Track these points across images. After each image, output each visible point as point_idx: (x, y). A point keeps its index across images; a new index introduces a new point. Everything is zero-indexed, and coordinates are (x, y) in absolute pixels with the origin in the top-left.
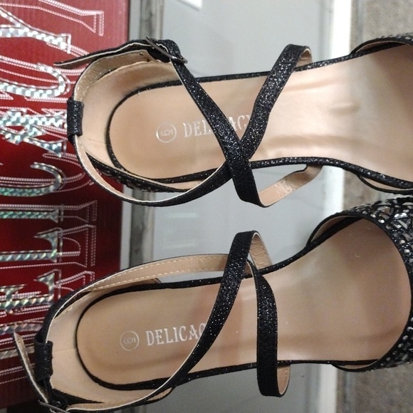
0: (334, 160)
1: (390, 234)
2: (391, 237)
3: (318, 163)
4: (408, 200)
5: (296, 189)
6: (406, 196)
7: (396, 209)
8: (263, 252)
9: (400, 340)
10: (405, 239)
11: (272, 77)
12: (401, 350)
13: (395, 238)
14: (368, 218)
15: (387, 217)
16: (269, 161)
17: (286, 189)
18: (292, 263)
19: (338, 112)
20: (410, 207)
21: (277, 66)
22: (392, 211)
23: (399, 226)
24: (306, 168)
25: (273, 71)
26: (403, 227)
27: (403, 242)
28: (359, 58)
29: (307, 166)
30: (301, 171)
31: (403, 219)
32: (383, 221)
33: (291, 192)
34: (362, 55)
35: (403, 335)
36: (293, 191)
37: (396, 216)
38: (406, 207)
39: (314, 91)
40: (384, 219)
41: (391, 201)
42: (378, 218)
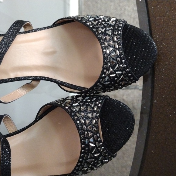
0: (45, 78)
1: (70, 114)
2: (71, 115)
3: (37, 79)
4: (80, 96)
5: (28, 92)
6: (80, 94)
7: (74, 101)
8: (12, 124)
9: (77, 165)
10: (77, 116)
11: (6, 37)
12: (78, 170)
13: (72, 116)
14: (61, 106)
15: (69, 106)
16: (11, 79)
17: (22, 92)
18: (27, 129)
19: (47, 54)
20: (80, 100)
21: (9, 31)
22: (72, 102)
23: (74, 110)
24: (31, 82)
25: (7, 34)
26: (76, 110)
27: (76, 117)
28: (56, 27)
29: (32, 80)
30: (29, 83)
31: (77, 106)
32: (67, 108)
33: (25, 93)
34: (57, 26)
35: (78, 163)
36: (27, 93)
37: (74, 105)
38: (79, 100)
39: (34, 43)
40: (68, 106)
41: (73, 97)
42: (65, 106)
